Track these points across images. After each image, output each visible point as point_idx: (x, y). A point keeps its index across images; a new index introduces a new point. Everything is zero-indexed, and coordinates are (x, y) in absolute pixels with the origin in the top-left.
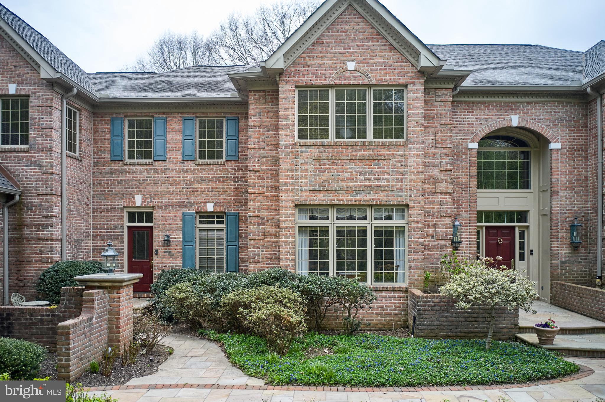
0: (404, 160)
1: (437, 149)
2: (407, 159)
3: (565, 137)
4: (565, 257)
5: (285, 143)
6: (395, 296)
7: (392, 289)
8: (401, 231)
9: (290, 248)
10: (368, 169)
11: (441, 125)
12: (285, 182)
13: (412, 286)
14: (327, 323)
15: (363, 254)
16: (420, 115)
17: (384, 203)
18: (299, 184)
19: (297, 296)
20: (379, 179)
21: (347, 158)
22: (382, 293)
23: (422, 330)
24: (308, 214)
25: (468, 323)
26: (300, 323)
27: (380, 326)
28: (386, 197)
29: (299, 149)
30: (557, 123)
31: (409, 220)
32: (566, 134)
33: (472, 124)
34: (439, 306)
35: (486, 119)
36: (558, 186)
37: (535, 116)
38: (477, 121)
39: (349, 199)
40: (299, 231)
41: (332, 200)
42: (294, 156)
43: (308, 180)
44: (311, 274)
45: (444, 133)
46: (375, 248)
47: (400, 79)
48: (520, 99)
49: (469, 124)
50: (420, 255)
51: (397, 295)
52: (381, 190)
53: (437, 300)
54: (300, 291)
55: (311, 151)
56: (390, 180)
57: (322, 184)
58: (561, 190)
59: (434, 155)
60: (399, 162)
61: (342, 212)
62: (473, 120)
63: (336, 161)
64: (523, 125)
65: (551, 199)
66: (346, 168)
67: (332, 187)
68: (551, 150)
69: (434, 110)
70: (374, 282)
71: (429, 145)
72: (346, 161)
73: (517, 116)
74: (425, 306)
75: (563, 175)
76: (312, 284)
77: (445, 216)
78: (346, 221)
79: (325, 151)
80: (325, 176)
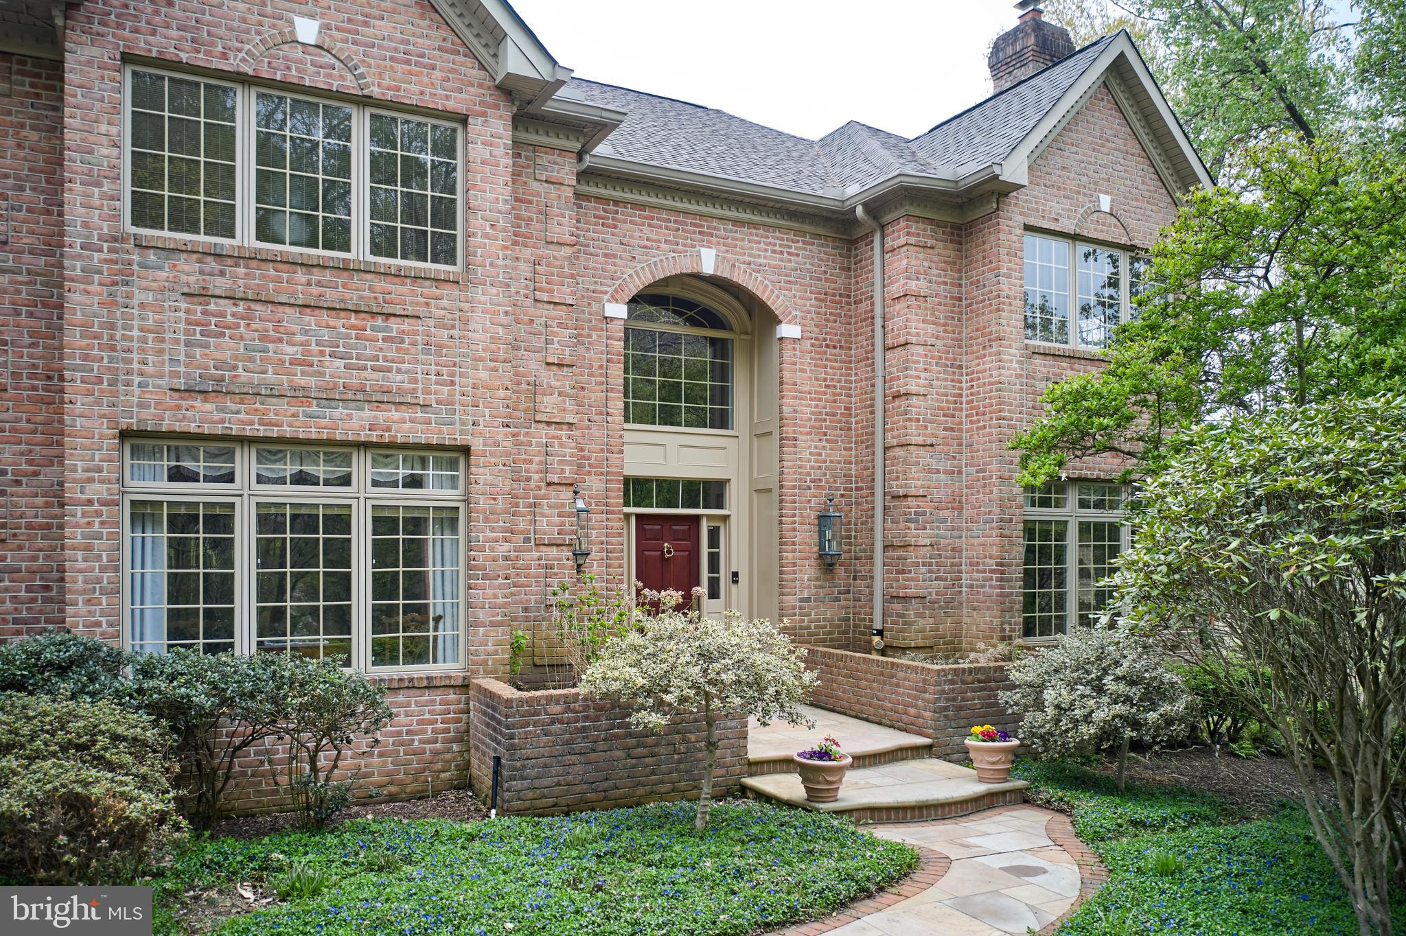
0: (457, 322)
1: (539, 305)
2: (465, 322)
3: (809, 312)
4: (809, 587)
5: (84, 232)
6: (435, 701)
7: (425, 683)
8: (449, 519)
9: (103, 569)
10: (357, 338)
11: (547, 243)
12: (85, 357)
13: (478, 670)
14: (234, 796)
15: (342, 586)
16: (501, 206)
17: (403, 440)
18: (135, 366)
19: (140, 725)
20: (389, 370)
21: (292, 301)
22: (397, 695)
23: (519, 791)
24: (165, 463)
25: (634, 761)
26: (162, 818)
27: (393, 789)
28: (408, 425)
29: (136, 257)
30: (792, 279)
31: (472, 490)
32: (811, 306)
33: (614, 256)
34: (562, 723)
35: (646, 247)
36: (795, 425)
37: (750, 255)
38: (625, 251)
39: (298, 424)
40: (133, 517)
41: (244, 423)
42: (118, 278)
43: (167, 357)
44: (183, 650)
45: (556, 267)
46: (374, 566)
47: (448, 98)
48: (718, 211)
49: (606, 255)
50: (500, 587)
51: (438, 698)
52: (394, 403)
53: (557, 709)
54: (147, 706)
55: (175, 266)
56: (420, 376)
57: (213, 371)
58: (801, 433)
59: (532, 321)
60: (444, 327)
61: (275, 462)
62: (614, 247)
63: (258, 307)
64: (725, 273)
65: (782, 452)
66: (290, 330)
67: (244, 385)
68: (781, 339)
69: (530, 202)
70: (374, 664)
71: (518, 292)
72: (288, 310)
73: (713, 252)
74: (528, 725)
75: (805, 399)
76: (188, 684)
77: (559, 484)
78: (288, 487)
79: (222, 273)
80: (224, 349)
